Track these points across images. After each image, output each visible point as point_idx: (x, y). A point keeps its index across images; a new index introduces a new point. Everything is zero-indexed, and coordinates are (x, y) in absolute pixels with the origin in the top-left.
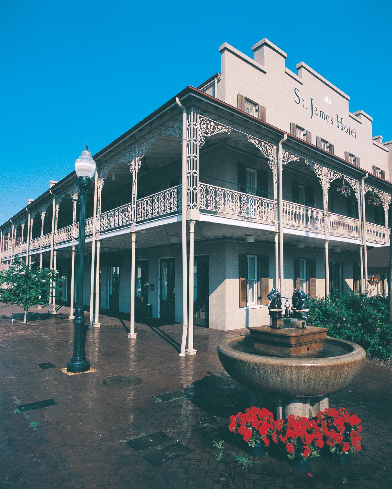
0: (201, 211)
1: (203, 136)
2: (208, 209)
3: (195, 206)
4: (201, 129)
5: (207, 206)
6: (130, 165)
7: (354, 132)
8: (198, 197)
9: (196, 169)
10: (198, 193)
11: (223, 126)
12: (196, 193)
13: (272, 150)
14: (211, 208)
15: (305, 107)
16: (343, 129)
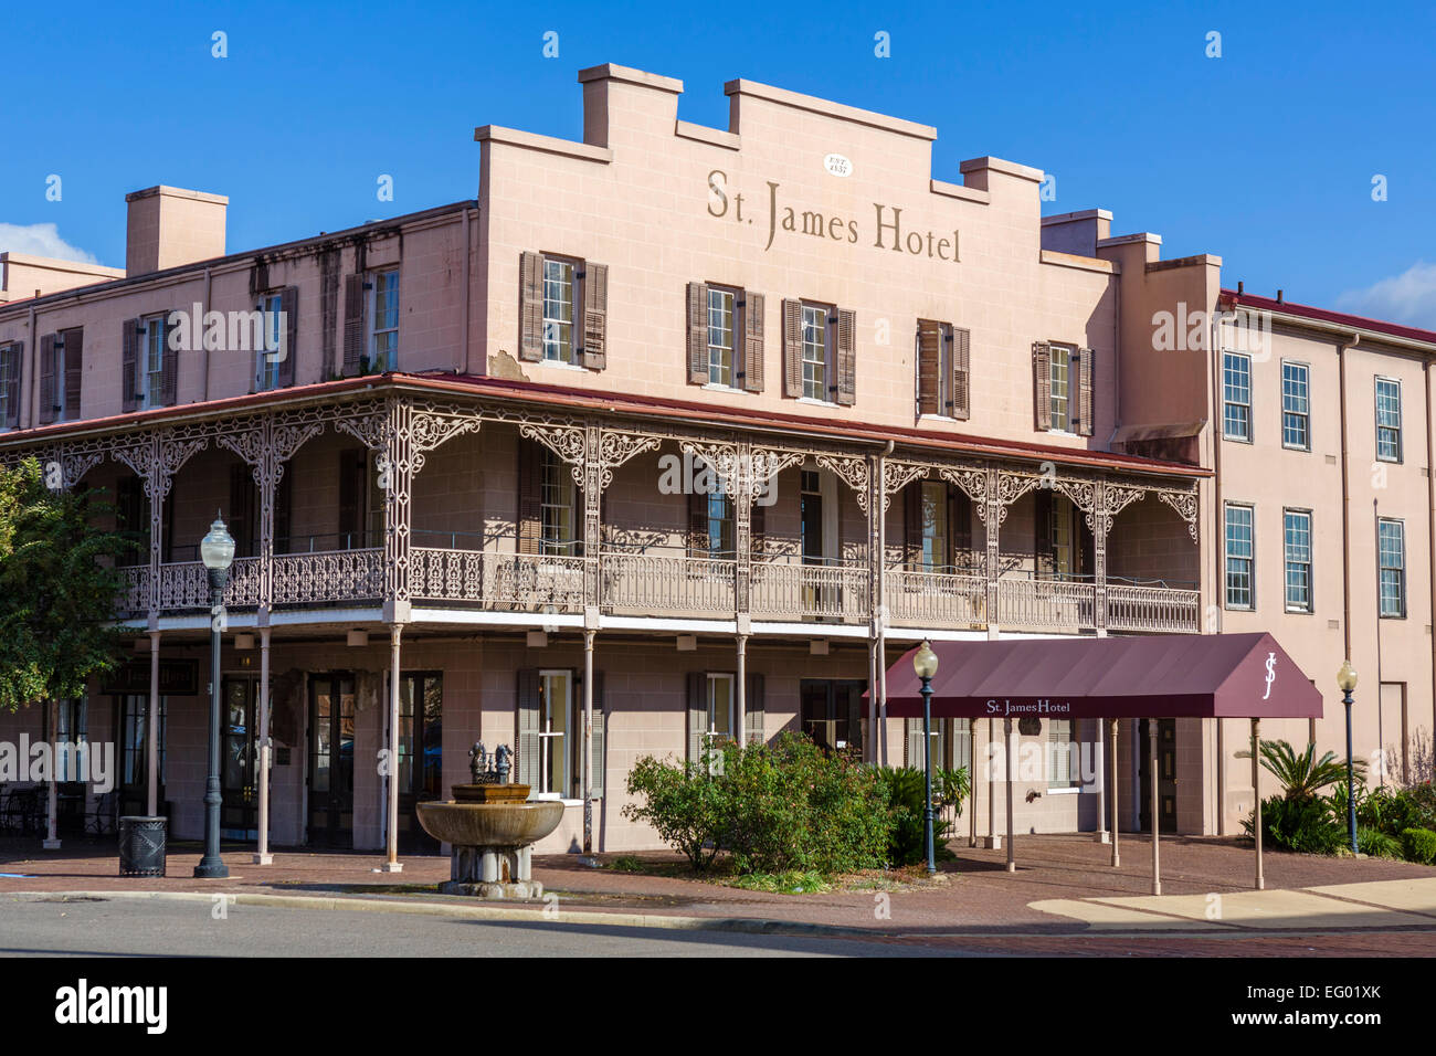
0: (416, 603)
1: (419, 452)
2: (429, 597)
3: (402, 594)
4: (416, 438)
5: (426, 591)
6: (255, 466)
7: (953, 243)
8: (409, 576)
9: (406, 491)
10: (409, 568)
11: (464, 419)
12: (405, 570)
13: (581, 442)
14: (435, 594)
15: (746, 220)
16: (903, 244)
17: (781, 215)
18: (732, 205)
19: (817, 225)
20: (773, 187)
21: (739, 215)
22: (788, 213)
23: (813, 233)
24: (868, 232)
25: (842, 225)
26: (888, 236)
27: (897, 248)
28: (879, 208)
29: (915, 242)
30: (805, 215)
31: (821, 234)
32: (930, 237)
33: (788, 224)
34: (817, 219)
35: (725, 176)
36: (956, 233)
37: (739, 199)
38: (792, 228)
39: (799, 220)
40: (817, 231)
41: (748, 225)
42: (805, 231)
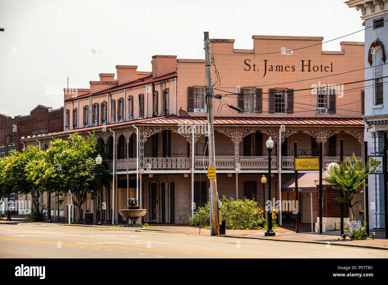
17: (268, 67)
18: (252, 67)
19: (280, 68)
20: (266, 61)
21: (254, 69)
22: (271, 67)
23: (279, 71)
24: (299, 68)
25: (289, 67)
26: (306, 68)
27: (309, 70)
28: (303, 61)
29: (316, 69)
30: (277, 67)
31: (282, 70)
32: (321, 66)
33: (271, 69)
34: (281, 67)
35: (250, 60)
36: (332, 64)
37: (254, 65)
38: (272, 70)
39: (274, 68)
40: (281, 70)
41: (258, 72)
42: (277, 70)
